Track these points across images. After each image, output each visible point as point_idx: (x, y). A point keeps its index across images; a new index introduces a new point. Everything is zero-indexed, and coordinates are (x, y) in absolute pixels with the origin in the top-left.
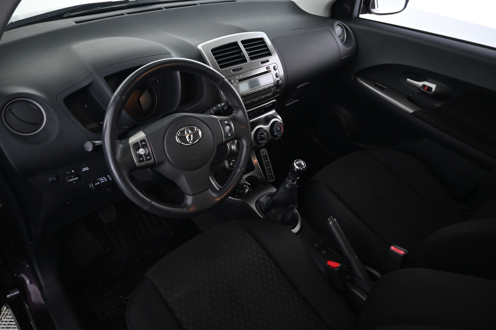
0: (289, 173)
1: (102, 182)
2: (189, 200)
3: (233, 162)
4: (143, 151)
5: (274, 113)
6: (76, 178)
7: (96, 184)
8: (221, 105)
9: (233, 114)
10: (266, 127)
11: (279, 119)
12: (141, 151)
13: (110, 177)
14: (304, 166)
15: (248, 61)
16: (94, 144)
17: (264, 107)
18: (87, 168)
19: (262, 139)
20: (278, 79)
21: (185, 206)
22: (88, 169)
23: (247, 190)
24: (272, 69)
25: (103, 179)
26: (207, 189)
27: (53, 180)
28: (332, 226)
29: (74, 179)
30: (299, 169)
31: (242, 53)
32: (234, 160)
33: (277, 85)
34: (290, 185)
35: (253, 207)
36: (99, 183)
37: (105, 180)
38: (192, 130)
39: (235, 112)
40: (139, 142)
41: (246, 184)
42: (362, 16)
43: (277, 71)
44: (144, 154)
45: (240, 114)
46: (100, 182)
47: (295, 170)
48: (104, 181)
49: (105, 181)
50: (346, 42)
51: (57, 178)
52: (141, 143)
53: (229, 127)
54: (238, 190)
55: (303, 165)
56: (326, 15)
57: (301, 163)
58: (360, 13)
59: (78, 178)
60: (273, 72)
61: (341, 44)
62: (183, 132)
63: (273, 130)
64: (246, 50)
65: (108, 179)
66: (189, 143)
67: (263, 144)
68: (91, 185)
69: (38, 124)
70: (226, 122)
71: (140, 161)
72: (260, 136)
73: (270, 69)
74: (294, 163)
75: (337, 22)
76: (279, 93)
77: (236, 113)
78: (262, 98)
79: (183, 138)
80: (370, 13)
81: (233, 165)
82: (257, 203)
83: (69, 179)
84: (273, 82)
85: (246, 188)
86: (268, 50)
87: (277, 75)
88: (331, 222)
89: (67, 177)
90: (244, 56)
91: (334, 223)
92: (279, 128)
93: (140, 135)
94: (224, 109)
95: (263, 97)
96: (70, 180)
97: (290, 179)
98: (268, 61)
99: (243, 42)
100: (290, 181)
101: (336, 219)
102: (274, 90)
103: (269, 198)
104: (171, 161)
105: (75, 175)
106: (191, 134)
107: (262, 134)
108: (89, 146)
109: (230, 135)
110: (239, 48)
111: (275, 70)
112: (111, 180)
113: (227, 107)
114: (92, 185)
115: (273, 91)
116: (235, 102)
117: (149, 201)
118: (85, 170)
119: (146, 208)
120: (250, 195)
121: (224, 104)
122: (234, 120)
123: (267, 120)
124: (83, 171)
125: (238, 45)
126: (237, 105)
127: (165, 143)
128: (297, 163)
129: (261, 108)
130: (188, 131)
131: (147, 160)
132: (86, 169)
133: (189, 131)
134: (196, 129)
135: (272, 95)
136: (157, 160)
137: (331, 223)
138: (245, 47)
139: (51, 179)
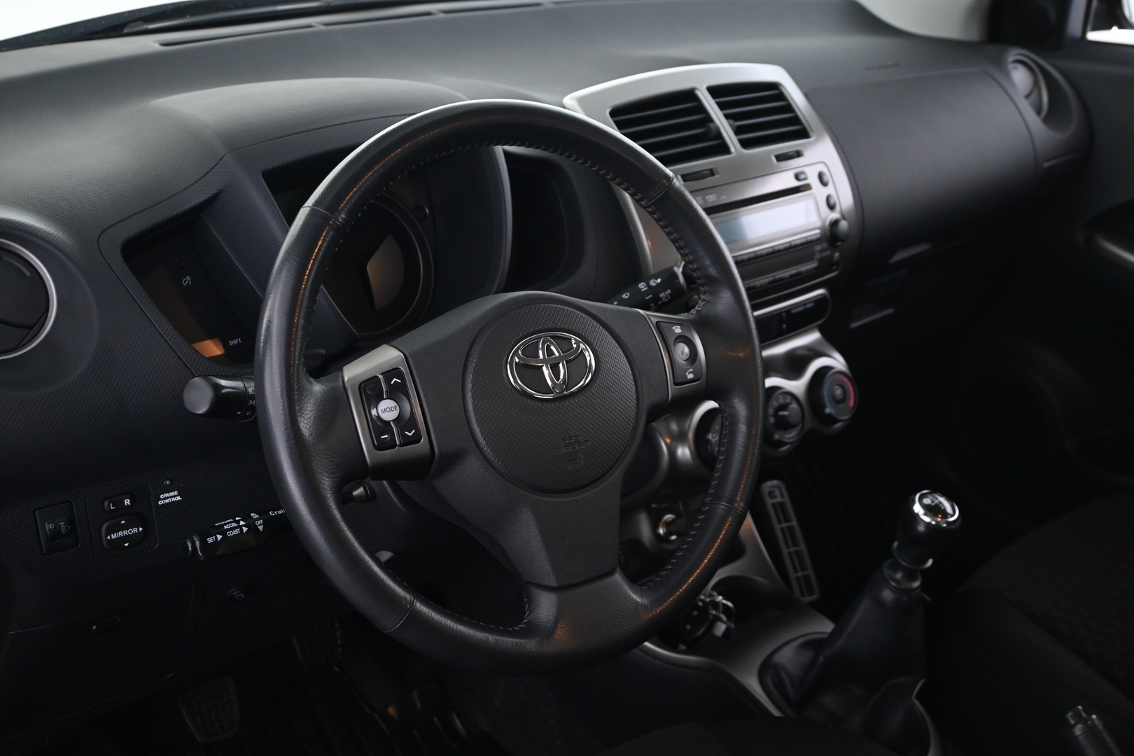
0: (896, 544)
1: (230, 534)
2: (545, 607)
3: (668, 524)
4: (391, 409)
5: (816, 342)
6: (135, 530)
7: (210, 540)
8: (648, 285)
9: (697, 308)
10: (797, 386)
11: (836, 361)
12: (387, 410)
13: (257, 519)
14: (952, 516)
15: (733, 149)
16: (217, 388)
17: (787, 310)
18: (176, 493)
19: (784, 424)
20: (835, 215)
21: (531, 630)
22: (179, 498)
23: (720, 628)
24: (813, 180)
25: (234, 525)
26: (610, 573)
27: (58, 527)
28: (1084, 742)
29: (125, 532)
30: (934, 523)
31: (711, 125)
32: (669, 517)
33: (832, 234)
34: (899, 591)
35: (753, 684)
36: (219, 537)
37: (240, 527)
38: (564, 343)
39: (704, 300)
40: (380, 376)
41: (716, 605)
42: (1093, 36)
43: (829, 190)
44: (397, 420)
45: (723, 303)
46: (224, 533)
47: (921, 528)
48: (236, 532)
49: (242, 530)
50: (1053, 114)
51: (71, 522)
52: (388, 380)
53: (686, 350)
54: (688, 627)
55: (949, 510)
56: (972, 34)
57: (940, 502)
58: (1089, 27)
59: (141, 529)
60: (819, 192)
61: (1035, 122)
62: (531, 351)
63: (821, 398)
64: (727, 117)
65: (251, 525)
66: (548, 391)
67: (785, 444)
68: (194, 544)
69: (30, 328)
70: (678, 330)
71: (381, 446)
72: (776, 415)
73: (805, 179)
74: (914, 502)
75: (1014, 54)
76: (837, 264)
77: (707, 302)
78: (781, 279)
79: (530, 372)
80: (1121, 27)
81: (669, 534)
82: (768, 670)
83: (109, 532)
84: (819, 224)
85: (719, 619)
86: (796, 120)
87: (832, 202)
88: (1080, 726)
89: (103, 524)
90: (719, 136)
91: (1091, 731)
92: (839, 392)
93: (386, 356)
94: (661, 299)
95: (786, 273)
96: (114, 536)
97: (896, 567)
98: (798, 154)
99: (715, 91)
100: (899, 575)
101: (1099, 717)
102: (821, 251)
103: (807, 656)
104: (487, 450)
105: (134, 517)
106: (560, 359)
107: (784, 407)
108: (199, 399)
109: (690, 376)
110: (701, 109)
111: (824, 184)
112: (261, 528)
113: (669, 291)
114: (198, 544)
115: (818, 256)
116: (708, 262)
117: (405, 599)
118: (167, 501)
119: (390, 624)
120: (733, 645)
121: (659, 280)
122: (705, 325)
123: (794, 365)
124: (160, 503)
125: (696, 99)
126: (713, 271)
127: (469, 386)
128: (927, 501)
129: (778, 313)
130: (548, 347)
131: (407, 442)
132: (172, 497)
133: (552, 348)
134: (578, 343)
135: (815, 269)
136: (438, 444)
137: (1078, 731)
138: (722, 106)
139: (49, 526)
